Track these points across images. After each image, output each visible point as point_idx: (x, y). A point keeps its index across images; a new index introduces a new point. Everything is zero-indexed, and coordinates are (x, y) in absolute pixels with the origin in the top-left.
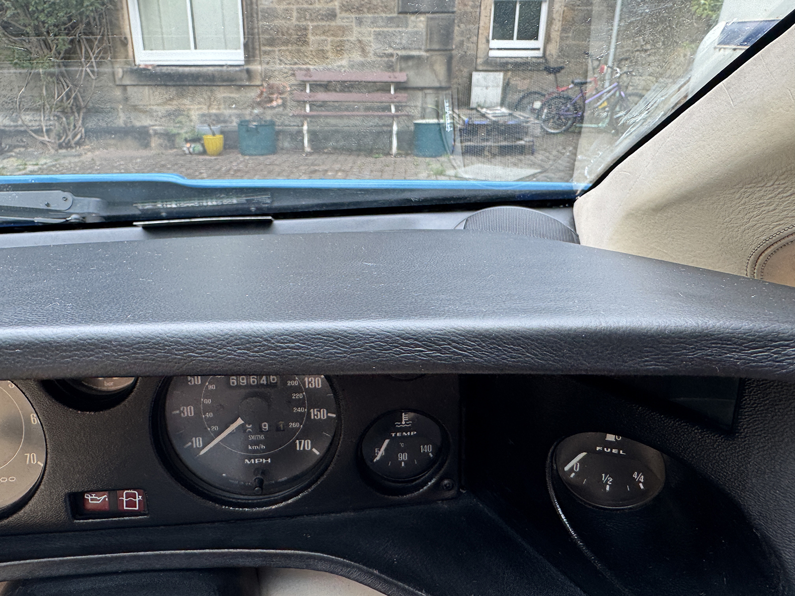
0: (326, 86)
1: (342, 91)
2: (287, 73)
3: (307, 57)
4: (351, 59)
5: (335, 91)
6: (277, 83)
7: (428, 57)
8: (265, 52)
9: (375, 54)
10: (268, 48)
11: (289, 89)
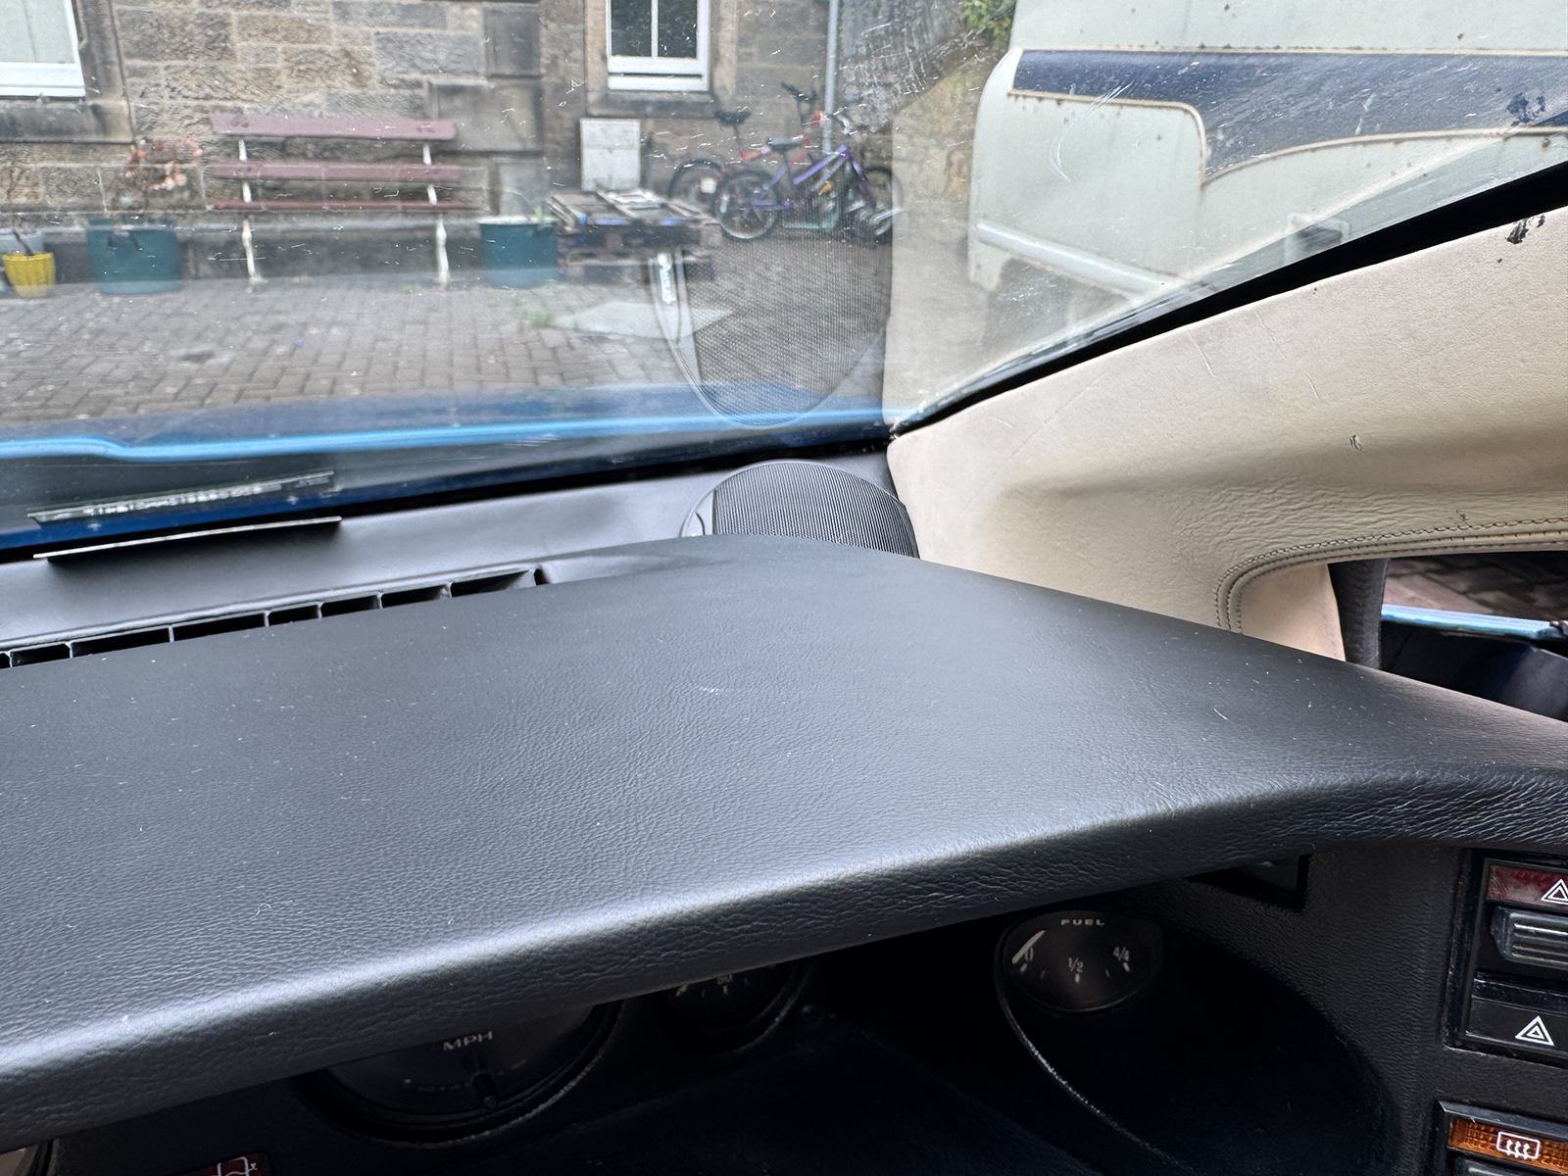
0: (283, 148)
1: (319, 157)
2: (191, 117)
3: (234, 84)
4: (333, 91)
5: (304, 156)
6: (169, 137)
7: (493, 91)
8: (135, 73)
9: (383, 81)
10: (139, 63)
11: (199, 152)
